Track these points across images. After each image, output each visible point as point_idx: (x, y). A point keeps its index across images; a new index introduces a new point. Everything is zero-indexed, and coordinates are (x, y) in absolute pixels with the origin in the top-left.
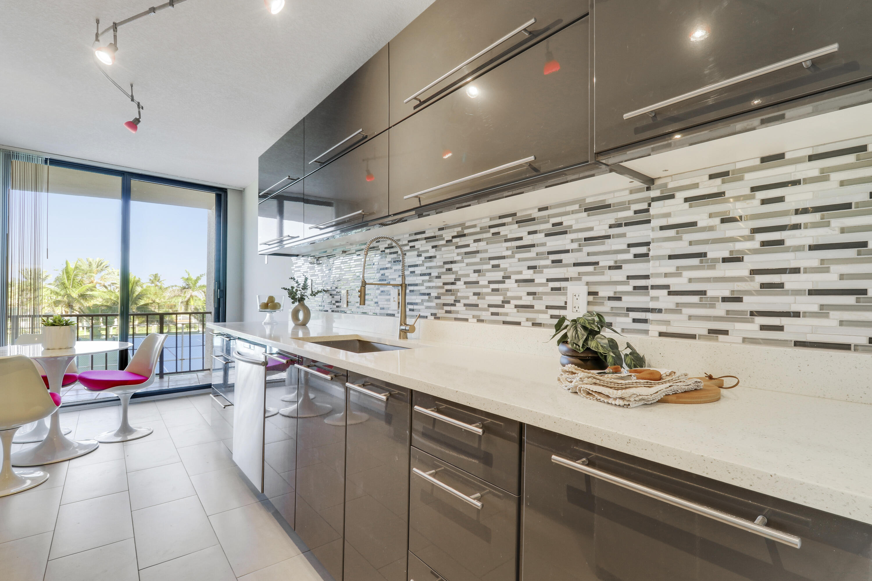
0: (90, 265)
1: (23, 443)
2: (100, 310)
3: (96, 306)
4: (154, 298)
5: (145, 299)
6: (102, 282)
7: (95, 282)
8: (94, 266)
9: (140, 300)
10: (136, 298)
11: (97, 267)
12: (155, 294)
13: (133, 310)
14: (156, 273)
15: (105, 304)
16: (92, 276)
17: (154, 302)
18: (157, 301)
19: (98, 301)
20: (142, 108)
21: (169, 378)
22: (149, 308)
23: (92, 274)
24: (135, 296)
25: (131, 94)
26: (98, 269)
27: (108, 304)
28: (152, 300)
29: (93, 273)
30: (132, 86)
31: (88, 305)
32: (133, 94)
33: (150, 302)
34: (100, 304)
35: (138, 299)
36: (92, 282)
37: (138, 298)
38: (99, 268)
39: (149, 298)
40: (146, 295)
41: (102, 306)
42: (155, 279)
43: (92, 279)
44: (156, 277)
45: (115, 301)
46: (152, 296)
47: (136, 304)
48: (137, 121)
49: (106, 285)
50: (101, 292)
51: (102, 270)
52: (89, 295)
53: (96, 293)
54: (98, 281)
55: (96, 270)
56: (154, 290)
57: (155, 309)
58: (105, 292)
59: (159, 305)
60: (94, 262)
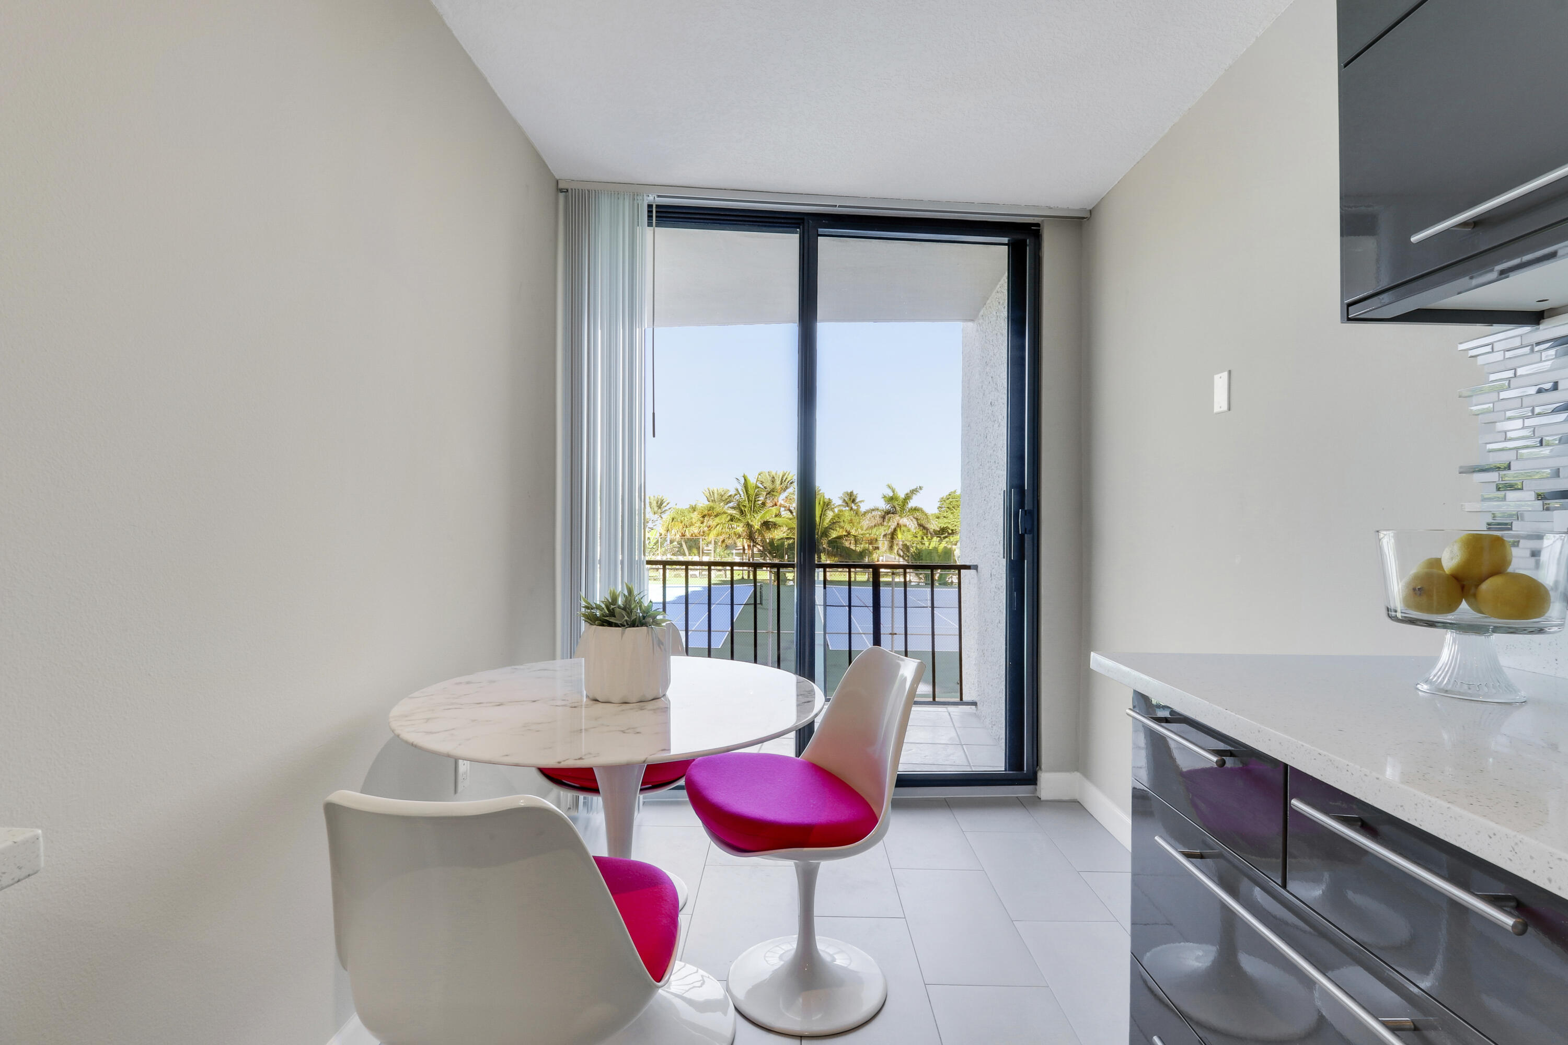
0: (773, 481)
4: (848, 527)
5: (838, 529)
7: (778, 504)
8: (778, 482)
9: (832, 531)
10: (825, 527)
11: (781, 484)
12: (851, 522)
13: (823, 544)
14: (851, 491)
16: (775, 496)
17: (849, 534)
18: (853, 532)
22: (843, 543)
23: (775, 494)
24: (825, 523)
26: (782, 486)
28: (847, 531)
29: (777, 491)
31: (771, 537)
33: (845, 533)
35: (829, 529)
36: (776, 505)
37: (828, 527)
38: (784, 485)
39: (843, 528)
40: (839, 524)
41: (787, 538)
42: (850, 500)
43: (776, 500)
44: (851, 497)
46: (846, 524)
47: (827, 535)
49: (791, 509)
50: (786, 518)
51: (787, 488)
52: (772, 522)
53: (781, 519)
54: (782, 502)
55: (780, 487)
56: (849, 516)
57: (850, 544)
58: (790, 519)
59: (855, 539)
60: (777, 476)
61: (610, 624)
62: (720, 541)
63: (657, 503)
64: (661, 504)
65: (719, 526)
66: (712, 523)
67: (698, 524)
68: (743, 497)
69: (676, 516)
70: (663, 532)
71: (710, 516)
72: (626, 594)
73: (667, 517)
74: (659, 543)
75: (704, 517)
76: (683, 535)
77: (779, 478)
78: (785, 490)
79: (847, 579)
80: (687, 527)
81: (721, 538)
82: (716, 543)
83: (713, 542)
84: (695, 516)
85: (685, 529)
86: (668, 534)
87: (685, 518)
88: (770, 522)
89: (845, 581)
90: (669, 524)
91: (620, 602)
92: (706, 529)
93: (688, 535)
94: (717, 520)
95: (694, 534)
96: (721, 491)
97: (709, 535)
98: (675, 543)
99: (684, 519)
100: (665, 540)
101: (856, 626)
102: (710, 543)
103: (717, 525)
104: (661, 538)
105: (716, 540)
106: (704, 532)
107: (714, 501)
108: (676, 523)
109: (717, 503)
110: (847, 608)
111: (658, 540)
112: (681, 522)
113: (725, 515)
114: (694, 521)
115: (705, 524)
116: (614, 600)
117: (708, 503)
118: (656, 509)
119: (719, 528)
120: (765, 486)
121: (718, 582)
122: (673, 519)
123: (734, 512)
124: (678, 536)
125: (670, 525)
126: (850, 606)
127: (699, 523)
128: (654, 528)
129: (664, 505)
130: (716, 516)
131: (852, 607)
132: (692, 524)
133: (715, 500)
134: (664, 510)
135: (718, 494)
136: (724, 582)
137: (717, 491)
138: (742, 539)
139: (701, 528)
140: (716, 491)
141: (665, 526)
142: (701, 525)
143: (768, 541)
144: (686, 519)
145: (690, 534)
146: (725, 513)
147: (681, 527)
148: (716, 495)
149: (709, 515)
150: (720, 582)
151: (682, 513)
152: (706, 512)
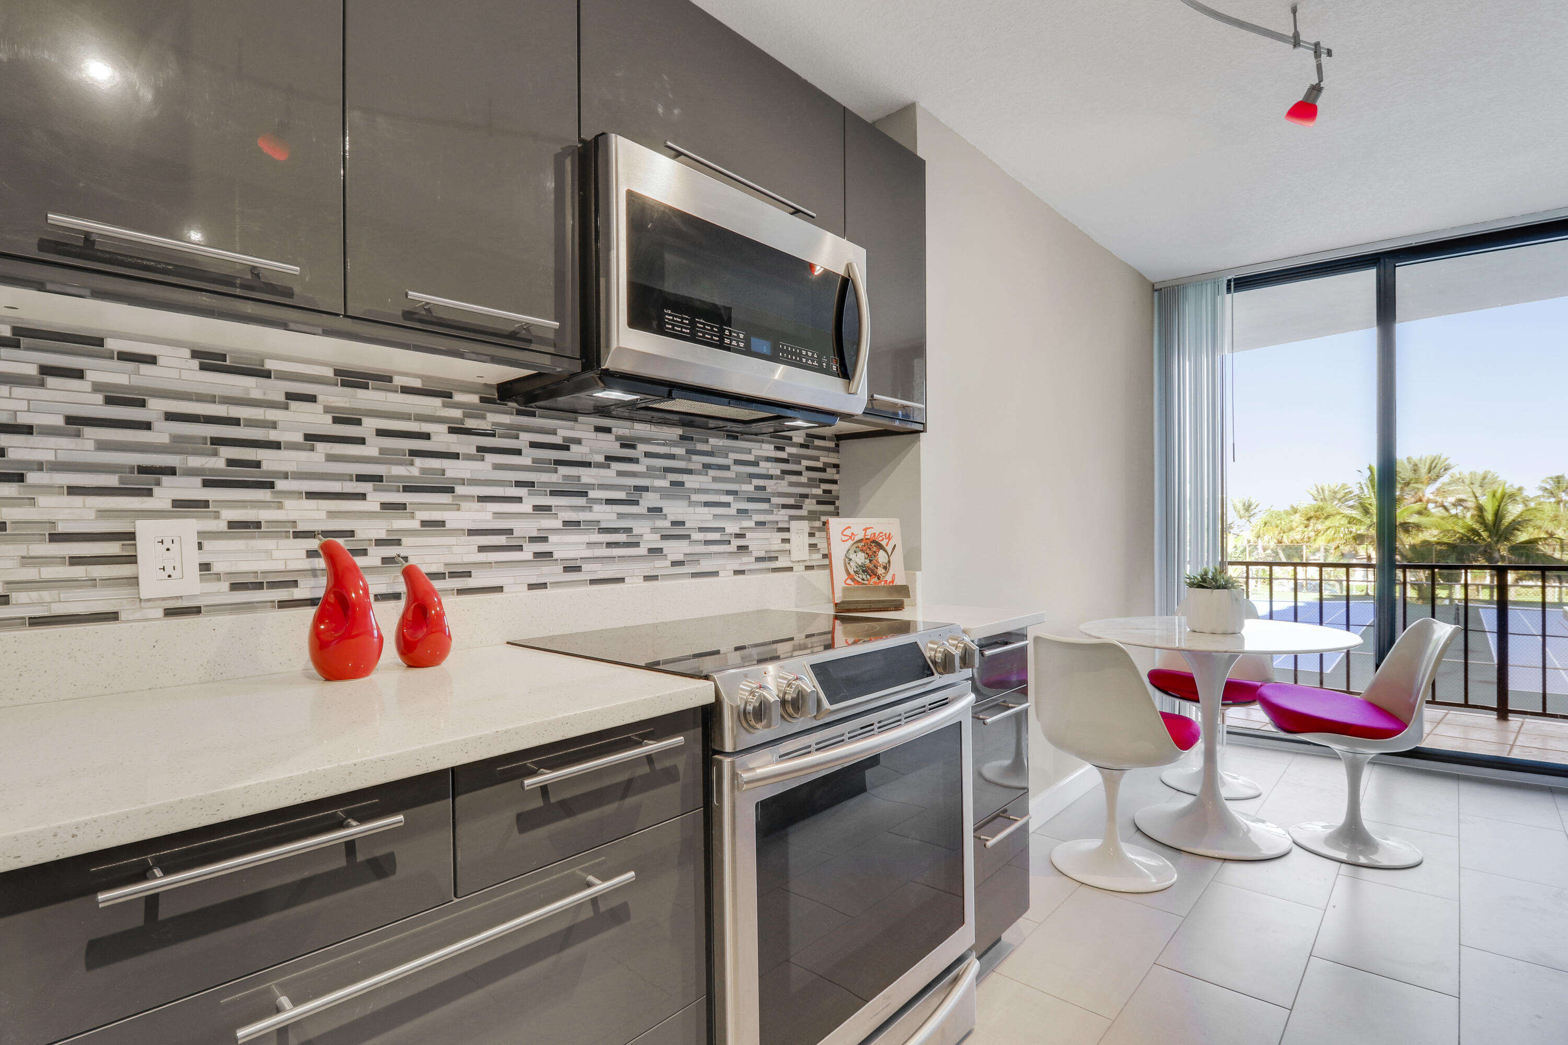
0: (1415, 470)
1: (1178, 790)
2: (1434, 552)
3: (1426, 543)
4: (1550, 527)
5: (1531, 529)
6: (1439, 500)
7: (1425, 499)
8: (1423, 470)
9: (1519, 533)
10: (1508, 527)
11: (1429, 472)
12: (1555, 518)
13: (1502, 553)
14: (1560, 474)
15: (1445, 540)
16: (1418, 489)
17: (1551, 535)
18: (1560, 533)
19: (1431, 535)
20: (1329, 53)
21: (1522, 724)
22: (1538, 550)
23: (1419, 486)
24: (1507, 524)
25: (1293, 31)
26: (1430, 475)
27: (1451, 541)
28: (1547, 532)
29: (1422, 483)
30: (1294, 11)
31: (1413, 542)
32: (1298, 30)
33: (1543, 535)
34: (1435, 539)
35: (1513, 530)
36: (1420, 500)
37: (1511, 528)
38: (1432, 474)
39: (1540, 528)
40: (1532, 523)
41: (1438, 543)
42: (1558, 487)
43: (1420, 494)
44: (1559, 482)
45: (1462, 534)
46: (1547, 522)
47: (1507, 539)
48: (1315, 92)
49: (1446, 504)
50: (1437, 517)
51: (1438, 477)
52: (1413, 523)
53: (1428, 519)
54: (1431, 497)
55: (1427, 477)
56: (1552, 511)
57: (1554, 550)
58: (1443, 518)
59: (1561, 543)
60: (1423, 462)
61: (1203, 587)
62: (1333, 548)
63: (1244, 505)
64: (1250, 506)
65: (1331, 529)
66: (1320, 526)
67: (1301, 528)
68: (1366, 493)
69: (1270, 519)
70: (1253, 539)
71: (1318, 518)
72: (1214, 571)
73: (1257, 521)
74: (1247, 552)
75: (1309, 519)
76: (1280, 542)
77: (1425, 465)
78: (1435, 480)
79: (1539, 599)
80: (1284, 532)
81: (1334, 545)
82: (1326, 550)
83: (1322, 550)
84: (1297, 519)
85: (1282, 534)
86: (1259, 541)
87: (1282, 521)
88: (1410, 523)
89: (1538, 602)
90: (1260, 529)
91: (1210, 575)
92: (1312, 534)
93: (1286, 541)
94: (1328, 523)
95: (1295, 540)
96: (1333, 486)
97: (1315, 540)
98: (1269, 552)
99: (1281, 523)
100: (1256, 548)
101: (1552, 660)
102: (1318, 550)
103: (1327, 530)
104: (1250, 546)
105: (1328, 547)
106: (1309, 538)
107: (1323, 500)
108: (1270, 528)
109: (1329, 502)
110: (1540, 639)
111: (1245, 548)
112: (1277, 527)
113: (1339, 517)
114: (1294, 525)
115: (1311, 528)
116: (1206, 573)
117: (1315, 502)
118: (1242, 512)
119: (1331, 532)
120: (1403, 476)
121: (1329, 597)
122: (1266, 524)
123: (1354, 512)
124: (1272, 544)
125: (1261, 531)
126: (1544, 636)
127: (1302, 526)
128: (1240, 534)
129: (1253, 507)
130: (1327, 518)
131: (1547, 637)
132: (1291, 529)
133: (1325, 499)
134: (1252, 513)
135: (1330, 491)
136: (1336, 598)
137: (1329, 487)
138: (1365, 546)
139: (1306, 533)
140: (1326, 488)
141: (1255, 531)
142: (1306, 529)
143: (1407, 547)
144: (1283, 523)
145: (1290, 540)
146: (1339, 514)
147: (1277, 532)
148: (1327, 492)
149: (1316, 517)
150: (1332, 597)
151: (1278, 516)
152: (1312, 514)
